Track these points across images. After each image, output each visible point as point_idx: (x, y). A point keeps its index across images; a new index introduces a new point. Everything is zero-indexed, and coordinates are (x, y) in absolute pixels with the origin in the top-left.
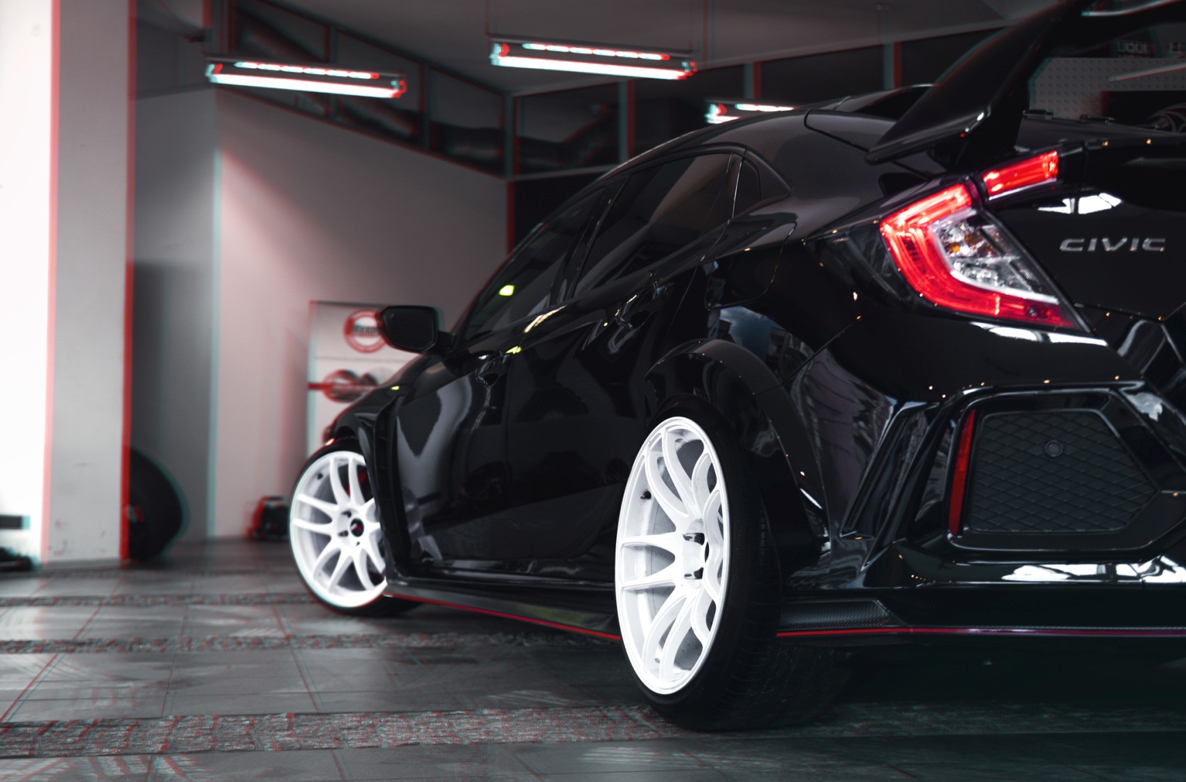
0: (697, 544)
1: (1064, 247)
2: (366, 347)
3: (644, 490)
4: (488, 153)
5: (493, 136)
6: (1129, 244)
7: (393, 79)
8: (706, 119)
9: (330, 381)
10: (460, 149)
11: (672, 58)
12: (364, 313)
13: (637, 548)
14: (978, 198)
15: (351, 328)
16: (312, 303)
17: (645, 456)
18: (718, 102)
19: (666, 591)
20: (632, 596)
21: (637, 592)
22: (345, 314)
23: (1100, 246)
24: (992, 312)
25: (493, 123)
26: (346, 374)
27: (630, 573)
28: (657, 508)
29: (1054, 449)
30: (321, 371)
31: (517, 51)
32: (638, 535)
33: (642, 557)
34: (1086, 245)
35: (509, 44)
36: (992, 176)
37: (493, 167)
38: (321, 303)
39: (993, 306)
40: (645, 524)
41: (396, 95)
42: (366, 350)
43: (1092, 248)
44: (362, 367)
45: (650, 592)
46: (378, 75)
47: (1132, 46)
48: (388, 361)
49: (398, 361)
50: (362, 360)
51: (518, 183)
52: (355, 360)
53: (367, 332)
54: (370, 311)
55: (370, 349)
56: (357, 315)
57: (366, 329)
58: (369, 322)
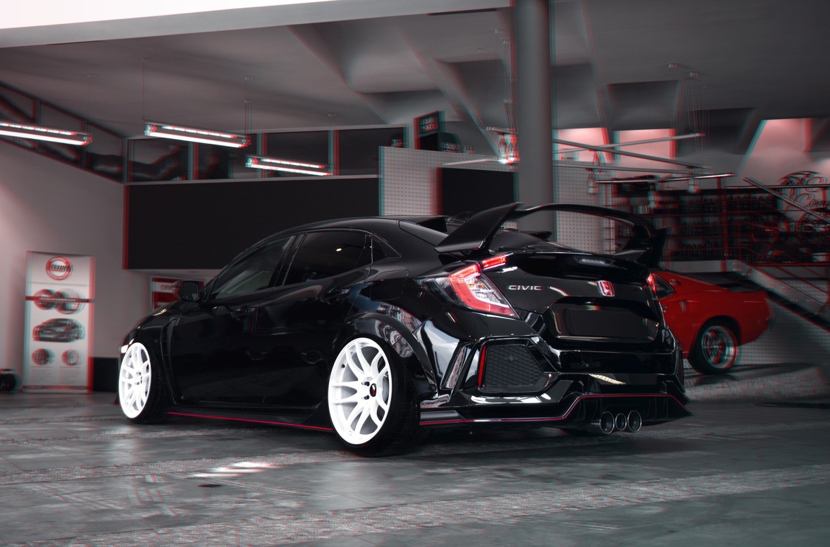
0: (366, 386)
1: (510, 288)
2: (58, 277)
3: (342, 364)
4: (114, 169)
5: (117, 160)
6: (530, 287)
7: (84, 136)
8: (245, 165)
9: (38, 295)
10: (101, 167)
11: (237, 137)
12: (58, 259)
13: (337, 387)
14: (480, 268)
15: (50, 267)
16: (27, 252)
21: (337, 404)
22: (47, 258)
23: (521, 288)
25: (116, 152)
26: (47, 292)
27: (334, 396)
28: (349, 370)
29: (511, 358)
30: (34, 290)
31: (159, 129)
32: (338, 382)
33: (339, 390)
34: (517, 288)
35: (156, 126)
36: (484, 262)
37: (116, 177)
38: (30, 252)
39: (488, 308)
40: (341, 377)
41: (85, 144)
42: (58, 279)
43: (519, 289)
44: (56, 288)
45: (344, 404)
46: (76, 133)
47: (448, 146)
48: (71, 285)
49: (77, 285)
50: (55, 284)
51: (131, 186)
52: (52, 284)
53: (60, 269)
54: (61, 257)
55: (61, 278)
56: (55, 259)
57: (58, 267)
58: (60, 263)
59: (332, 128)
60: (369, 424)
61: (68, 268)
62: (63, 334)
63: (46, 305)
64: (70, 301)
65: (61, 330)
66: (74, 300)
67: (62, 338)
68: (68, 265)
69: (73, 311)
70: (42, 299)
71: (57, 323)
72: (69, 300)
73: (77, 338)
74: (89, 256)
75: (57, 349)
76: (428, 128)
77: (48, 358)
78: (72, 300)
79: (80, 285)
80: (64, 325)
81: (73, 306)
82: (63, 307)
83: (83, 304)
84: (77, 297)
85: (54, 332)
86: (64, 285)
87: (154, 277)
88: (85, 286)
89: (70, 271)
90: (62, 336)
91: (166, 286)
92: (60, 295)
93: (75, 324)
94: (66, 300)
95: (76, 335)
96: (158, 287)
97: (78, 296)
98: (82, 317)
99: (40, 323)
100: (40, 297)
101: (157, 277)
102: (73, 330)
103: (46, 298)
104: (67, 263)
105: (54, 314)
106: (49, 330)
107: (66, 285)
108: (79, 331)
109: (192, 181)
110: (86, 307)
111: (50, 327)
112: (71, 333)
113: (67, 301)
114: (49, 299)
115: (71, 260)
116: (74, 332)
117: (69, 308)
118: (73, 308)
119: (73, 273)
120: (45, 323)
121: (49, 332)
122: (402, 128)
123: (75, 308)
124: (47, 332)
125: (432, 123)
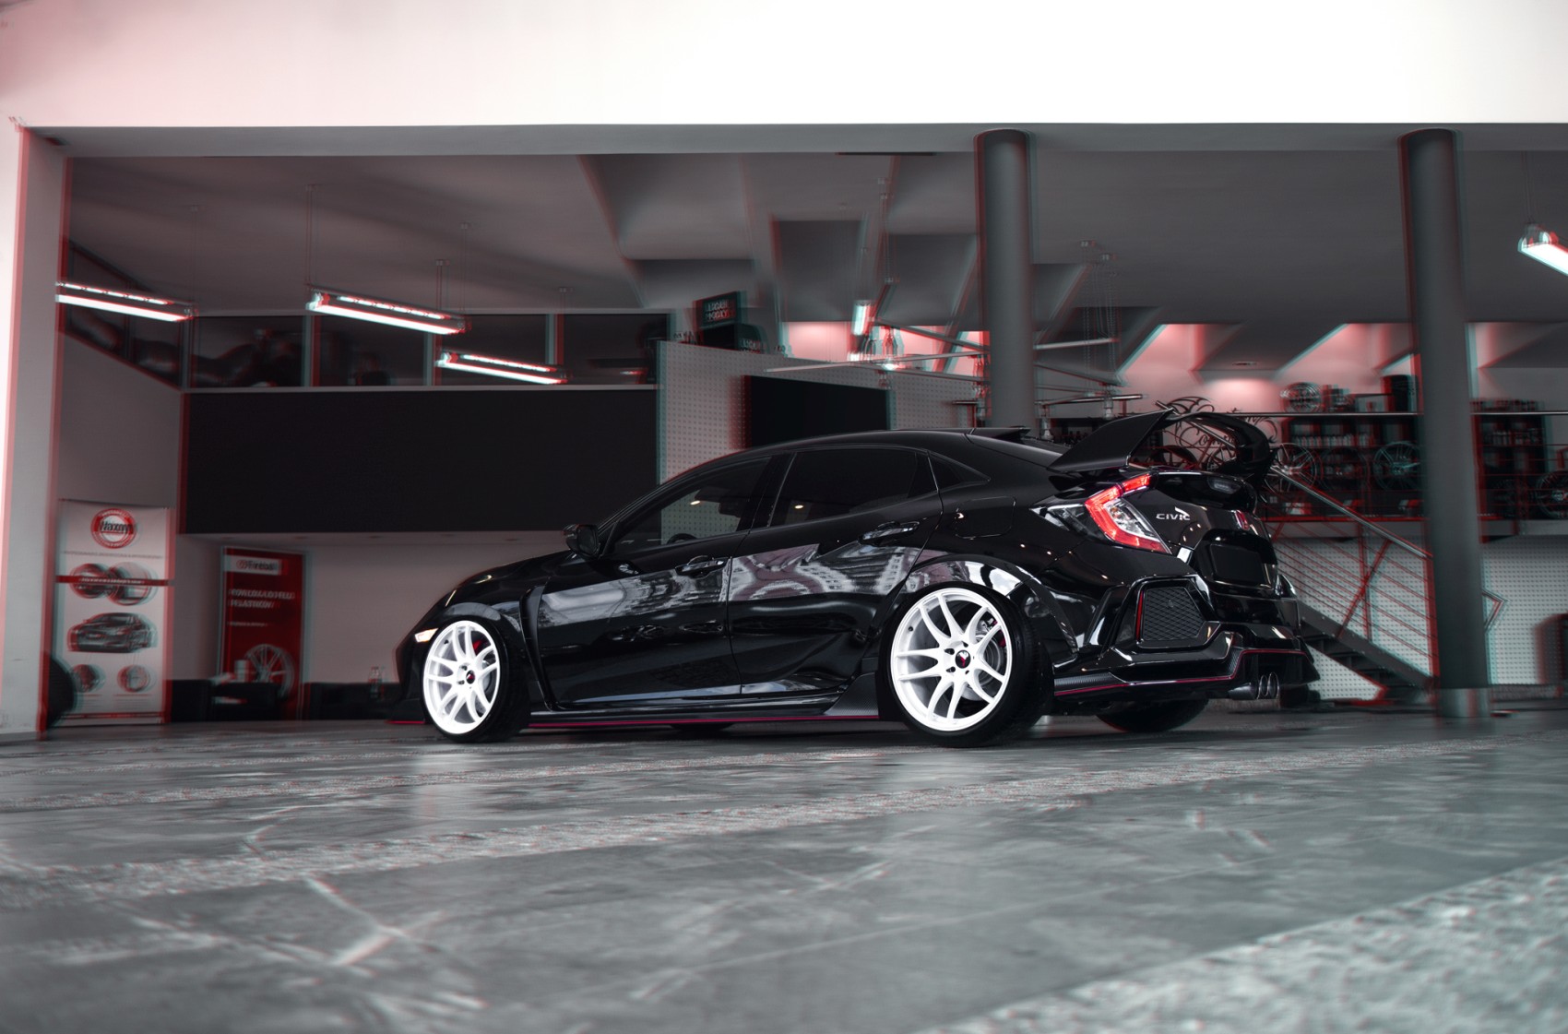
1: (1158, 517)
2: (111, 542)
4: (166, 366)
6: (1179, 517)
7: (184, 307)
9: (78, 574)
10: (149, 362)
11: (450, 319)
12: (114, 512)
13: (905, 658)
14: (1121, 492)
15: (98, 525)
18: (455, 353)
19: (936, 680)
21: (910, 681)
22: (95, 511)
23: (1170, 517)
24: (1133, 544)
26: (93, 568)
28: (925, 631)
29: (1172, 605)
30: (69, 565)
31: (332, 301)
32: (902, 651)
33: (909, 663)
34: (1165, 516)
36: (1124, 484)
37: (172, 379)
38: (68, 500)
39: (1136, 542)
41: (182, 320)
42: (113, 546)
43: (1167, 518)
44: (108, 561)
45: (915, 681)
46: (172, 302)
48: (134, 556)
49: (144, 557)
50: (107, 555)
51: (192, 395)
52: (101, 554)
53: (115, 529)
54: (120, 510)
55: (118, 545)
56: (109, 512)
57: (112, 526)
58: (115, 519)
59: (552, 310)
61: (130, 528)
62: (119, 639)
63: (91, 591)
64: (131, 584)
65: (114, 632)
66: (139, 582)
67: (118, 645)
68: (127, 523)
69: (138, 600)
70: (83, 580)
71: (110, 620)
72: (129, 582)
73: (145, 645)
74: (164, 507)
75: (109, 665)
76: (717, 316)
77: (94, 681)
78: (135, 582)
79: (149, 557)
80: (123, 623)
81: (137, 591)
82: (120, 594)
83: (154, 588)
84: (143, 577)
85: (103, 636)
86: (122, 556)
87: (226, 547)
88: (158, 557)
89: (131, 532)
90: (118, 643)
92: (115, 573)
93: (140, 622)
94: (125, 581)
95: (141, 641)
97: (146, 575)
98: (153, 609)
99: (80, 621)
100: (81, 577)
101: (232, 547)
102: (137, 632)
103: (90, 578)
104: (128, 520)
105: (104, 605)
106: (95, 633)
107: (126, 556)
108: (146, 633)
109: (308, 388)
110: (159, 594)
111: (97, 627)
112: (132, 638)
113: (127, 584)
114: (96, 580)
115: (136, 515)
116: (138, 637)
117: (130, 596)
118: (137, 596)
119: (138, 536)
120: (88, 621)
121: (96, 636)
123: (140, 596)
124: (91, 636)
125: (726, 309)
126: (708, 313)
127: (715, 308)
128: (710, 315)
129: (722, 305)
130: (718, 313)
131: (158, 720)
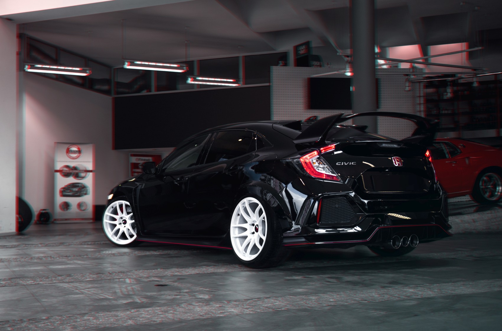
0: (253, 226)
1: (337, 164)
2: (73, 157)
3: (238, 214)
4: (106, 87)
5: (107, 82)
6: (349, 163)
7: (87, 70)
8: (186, 82)
9: (62, 169)
10: (97, 87)
11: (180, 66)
12: (73, 146)
13: (236, 227)
14: (319, 153)
15: (68, 151)
16: (55, 143)
17: (240, 205)
18: (191, 77)
19: (246, 237)
20: (235, 238)
21: (236, 238)
22: (67, 146)
23: (344, 164)
24: (323, 178)
25: (106, 76)
26: (67, 167)
27: (234, 233)
28: (242, 217)
29: (337, 206)
30: (59, 166)
31: (132, 64)
32: (236, 224)
33: (237, 229)
34: (341, 164)
35: (130, 62)
36: (322, 149)
37: (107, 92)
38: (58, 143)
39: (323, 176)
40: (238, 222)
41: (87, 75)
42: (73, 158)
43: (342, 164)
44: (72, 164)
45: (240, 237)
46: (82, 69)
47: (315, 63)
48: (81, 162)
49: (85, 162)
50: (72, 162)
51: (115, 98)
52: (70, 162)
53: (74, 152)
54: (75, 145)
55: (75, 158)
56: (71, 147)
58: (74, 149)
59: (241, 55)
60: (255, 249)
61: (79, 152)
62: (77, 192)
63: (66, 175)
64: (80, 172)
65: (75, 189)
66: (83, 171)
67: (77, 194)
68: (79, 150)
69: (83, 178)
70: (64, 171)
71: (74, 185)
72: (80, 171)
73: (86, 194)
74: (91, 143)
75: (73, 201)
77: (69, 207)
78: (82, 171)
79: (87, 162)
80: (78, 186)
81: (82, 175)
82: (77, 176)
83: (88, 173)
84: (85, 169)
85: (71, 191)
86: (77, 162)
87: (131, 153)
88: (90, 162)
89: (80, 153)
90: (77, 193)
91: (139, 159)
92: (75, 168)
93: (84, 185)
94: (78, 171)
95: (85, 193)
96: (134, 160)
97: (86, 168)
98: (88, 181)
99: (63, 186)
100: (63, 170)
101: (133, 153)
102: (83, 189)
103: (66, 170)
104: (79, 148)
105: (71, 180)
106: (68, 190)
107: (78, 162)
108: (86, 190)
109: (153, 93)
110: (90, 175)
111: (69, 188)
112: (82, 191)
113: (79, 172)
114: (68, 171)
115: (81, 147)
116: (83, 191)
117: (80, 176)
118: (82, 176)
119: (82, 154)
120: (66, 186)
121: (69, 191)
122: (286, 52)
123: (84, 176)
124: (67, 191)
125: (305, 49)
126: (299, 51)
127: (301, 49)
128: (299, 52)
129: (304, 47)
130: (302, 51)
131: (91, 221)
